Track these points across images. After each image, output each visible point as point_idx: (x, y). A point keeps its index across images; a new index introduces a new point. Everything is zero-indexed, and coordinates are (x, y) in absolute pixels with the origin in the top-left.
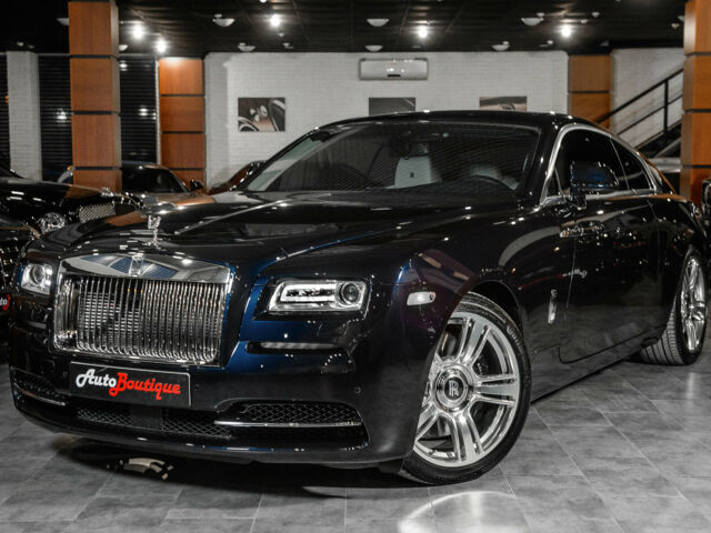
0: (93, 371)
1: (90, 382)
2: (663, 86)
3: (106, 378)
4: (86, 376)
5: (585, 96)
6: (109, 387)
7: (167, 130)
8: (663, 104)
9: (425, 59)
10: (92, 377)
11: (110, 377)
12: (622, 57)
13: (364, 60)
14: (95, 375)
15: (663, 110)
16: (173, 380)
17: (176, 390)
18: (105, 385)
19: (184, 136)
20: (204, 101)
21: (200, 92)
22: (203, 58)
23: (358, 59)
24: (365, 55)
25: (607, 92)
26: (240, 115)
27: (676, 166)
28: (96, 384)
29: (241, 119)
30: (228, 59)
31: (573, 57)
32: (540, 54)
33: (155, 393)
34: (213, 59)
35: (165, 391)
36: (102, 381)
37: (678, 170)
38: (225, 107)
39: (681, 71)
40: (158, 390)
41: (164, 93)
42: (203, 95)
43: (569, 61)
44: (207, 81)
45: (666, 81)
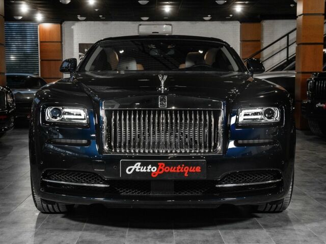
0: (139, 164)
1: (137, 170)
2: (286, 37)
3: (150, 167)
4: (133, 168)
5: (248, 43)
6: (151, 172)
7: (43, 59)
8: (286, 46)
9: (171, 25)
10: (139, 167)
11: (152, 166)
12: (266, 24)
13: (140, 25)
14: (141, 166)
15: (286, 49)
16: (196, 165)
17: (198, 169)
18: (149, 171)
19: (52, 61)
20: (62, 45)
21: (60, 41)
22: (61, 24)
23: (137, 25)
24: (141, 23)
25: (259, 41)
26: (80, 52)
27: (294, 74)
28: (141, 171)
29: (80, 54)
30: (74, 24)
31: (242, 24)
32: (226, 22)
33: (184, 172)
34: (66, 24)
35: (190, 171)
36: (147, 169)
37: (295, 76)
38: (72, 48)
39: (295, 29)
40: (187, 171)
41: (42, 41)
42: (61, 42)
43: (241, 26)
44: (63, 35)
45: (287, 35)
